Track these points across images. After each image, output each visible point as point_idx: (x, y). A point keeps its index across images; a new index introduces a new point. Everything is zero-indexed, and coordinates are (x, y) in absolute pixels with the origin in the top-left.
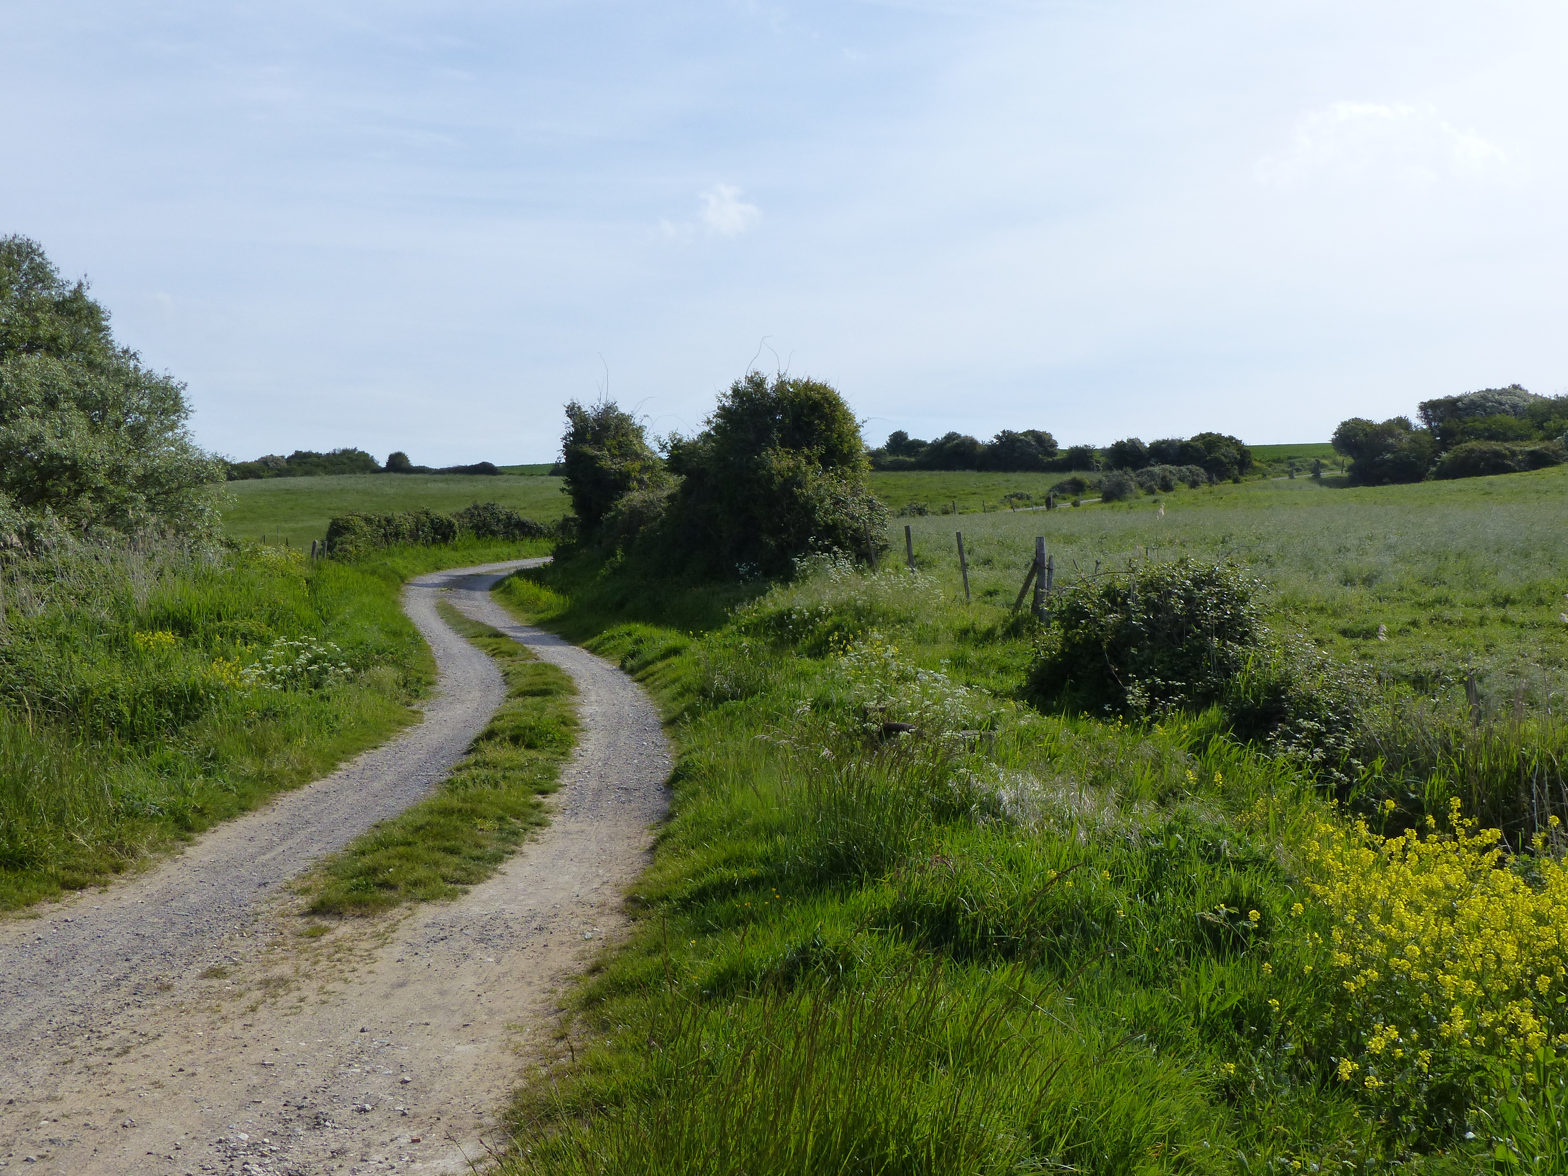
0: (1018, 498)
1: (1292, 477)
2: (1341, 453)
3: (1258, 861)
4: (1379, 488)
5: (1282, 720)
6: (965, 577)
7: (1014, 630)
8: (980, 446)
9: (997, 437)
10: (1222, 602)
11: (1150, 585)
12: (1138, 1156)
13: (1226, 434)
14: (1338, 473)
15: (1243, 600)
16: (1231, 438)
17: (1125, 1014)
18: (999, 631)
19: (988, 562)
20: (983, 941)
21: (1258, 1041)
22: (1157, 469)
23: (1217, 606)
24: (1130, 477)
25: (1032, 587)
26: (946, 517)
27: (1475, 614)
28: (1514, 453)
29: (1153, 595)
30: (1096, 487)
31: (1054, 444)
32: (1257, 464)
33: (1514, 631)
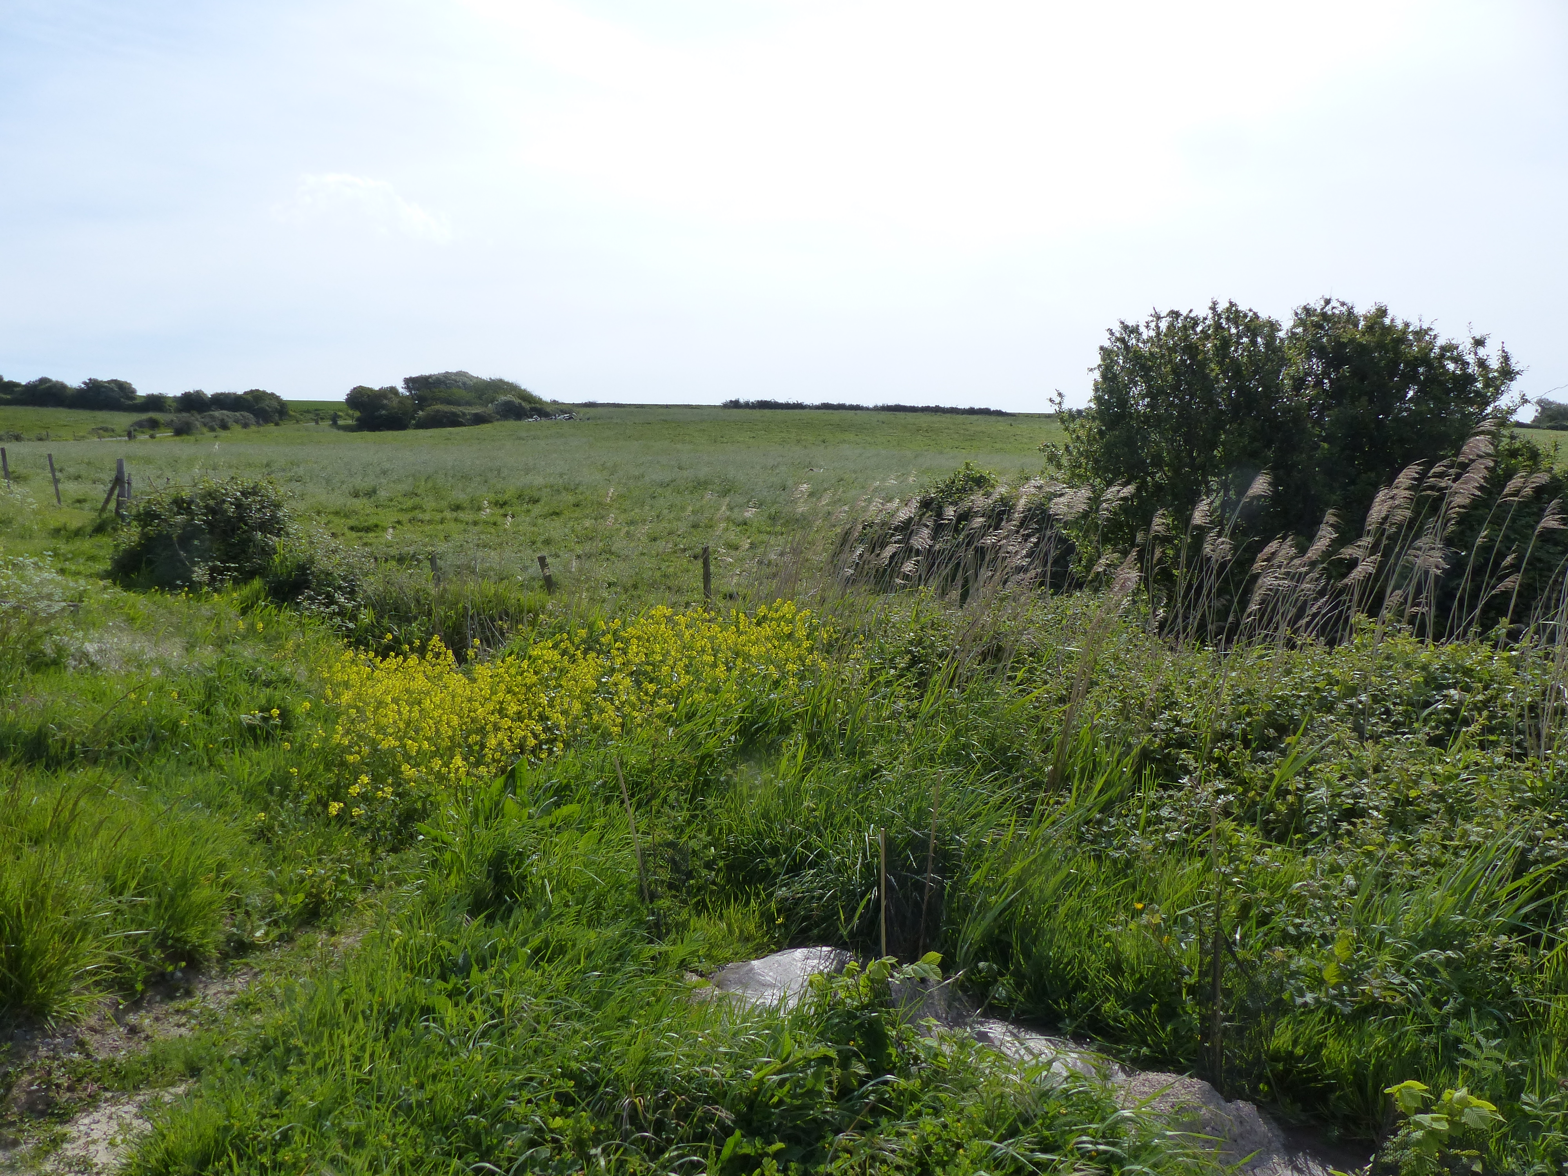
0: (105, 431)
1: (317, 423)
2: (352, 409)
3: (286, 681)
4: (377, 433)
5: (308, 588)
6: (57, 490)
7: (99, 529)
8: (71, 389)
9: (85, 383)
10: (264, 507)
11: (210, 494)
12: (193, 885)
13: (269, 391)
14: (350, 422)
15: (278, 506)
16: (272, 394)
17: (185, 791)
18: (89, 529)
19: (77, 478)
20: (72, 755)
21: (283, 796)
22: (217, 414)
23: (259, 510)
24: (196, 419)
25: (115, 496)
26: (41, 443)
27: (438, 516)
28: (464, 414)
29: (212, 503)
30: (169, 425)
31: (133, 391)
32: (292, 413)
33: (462, 527)
